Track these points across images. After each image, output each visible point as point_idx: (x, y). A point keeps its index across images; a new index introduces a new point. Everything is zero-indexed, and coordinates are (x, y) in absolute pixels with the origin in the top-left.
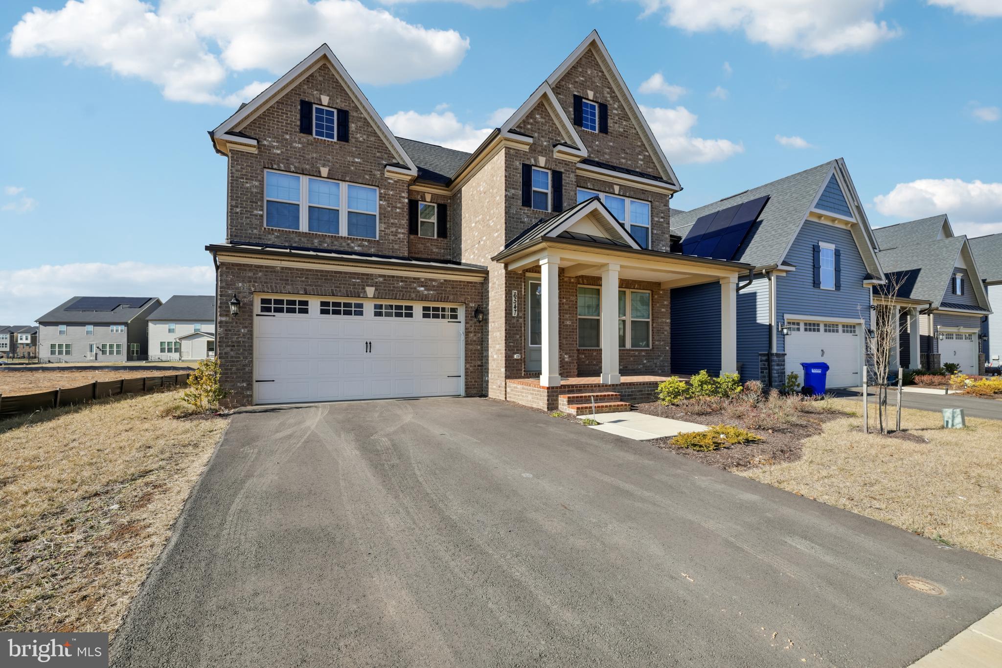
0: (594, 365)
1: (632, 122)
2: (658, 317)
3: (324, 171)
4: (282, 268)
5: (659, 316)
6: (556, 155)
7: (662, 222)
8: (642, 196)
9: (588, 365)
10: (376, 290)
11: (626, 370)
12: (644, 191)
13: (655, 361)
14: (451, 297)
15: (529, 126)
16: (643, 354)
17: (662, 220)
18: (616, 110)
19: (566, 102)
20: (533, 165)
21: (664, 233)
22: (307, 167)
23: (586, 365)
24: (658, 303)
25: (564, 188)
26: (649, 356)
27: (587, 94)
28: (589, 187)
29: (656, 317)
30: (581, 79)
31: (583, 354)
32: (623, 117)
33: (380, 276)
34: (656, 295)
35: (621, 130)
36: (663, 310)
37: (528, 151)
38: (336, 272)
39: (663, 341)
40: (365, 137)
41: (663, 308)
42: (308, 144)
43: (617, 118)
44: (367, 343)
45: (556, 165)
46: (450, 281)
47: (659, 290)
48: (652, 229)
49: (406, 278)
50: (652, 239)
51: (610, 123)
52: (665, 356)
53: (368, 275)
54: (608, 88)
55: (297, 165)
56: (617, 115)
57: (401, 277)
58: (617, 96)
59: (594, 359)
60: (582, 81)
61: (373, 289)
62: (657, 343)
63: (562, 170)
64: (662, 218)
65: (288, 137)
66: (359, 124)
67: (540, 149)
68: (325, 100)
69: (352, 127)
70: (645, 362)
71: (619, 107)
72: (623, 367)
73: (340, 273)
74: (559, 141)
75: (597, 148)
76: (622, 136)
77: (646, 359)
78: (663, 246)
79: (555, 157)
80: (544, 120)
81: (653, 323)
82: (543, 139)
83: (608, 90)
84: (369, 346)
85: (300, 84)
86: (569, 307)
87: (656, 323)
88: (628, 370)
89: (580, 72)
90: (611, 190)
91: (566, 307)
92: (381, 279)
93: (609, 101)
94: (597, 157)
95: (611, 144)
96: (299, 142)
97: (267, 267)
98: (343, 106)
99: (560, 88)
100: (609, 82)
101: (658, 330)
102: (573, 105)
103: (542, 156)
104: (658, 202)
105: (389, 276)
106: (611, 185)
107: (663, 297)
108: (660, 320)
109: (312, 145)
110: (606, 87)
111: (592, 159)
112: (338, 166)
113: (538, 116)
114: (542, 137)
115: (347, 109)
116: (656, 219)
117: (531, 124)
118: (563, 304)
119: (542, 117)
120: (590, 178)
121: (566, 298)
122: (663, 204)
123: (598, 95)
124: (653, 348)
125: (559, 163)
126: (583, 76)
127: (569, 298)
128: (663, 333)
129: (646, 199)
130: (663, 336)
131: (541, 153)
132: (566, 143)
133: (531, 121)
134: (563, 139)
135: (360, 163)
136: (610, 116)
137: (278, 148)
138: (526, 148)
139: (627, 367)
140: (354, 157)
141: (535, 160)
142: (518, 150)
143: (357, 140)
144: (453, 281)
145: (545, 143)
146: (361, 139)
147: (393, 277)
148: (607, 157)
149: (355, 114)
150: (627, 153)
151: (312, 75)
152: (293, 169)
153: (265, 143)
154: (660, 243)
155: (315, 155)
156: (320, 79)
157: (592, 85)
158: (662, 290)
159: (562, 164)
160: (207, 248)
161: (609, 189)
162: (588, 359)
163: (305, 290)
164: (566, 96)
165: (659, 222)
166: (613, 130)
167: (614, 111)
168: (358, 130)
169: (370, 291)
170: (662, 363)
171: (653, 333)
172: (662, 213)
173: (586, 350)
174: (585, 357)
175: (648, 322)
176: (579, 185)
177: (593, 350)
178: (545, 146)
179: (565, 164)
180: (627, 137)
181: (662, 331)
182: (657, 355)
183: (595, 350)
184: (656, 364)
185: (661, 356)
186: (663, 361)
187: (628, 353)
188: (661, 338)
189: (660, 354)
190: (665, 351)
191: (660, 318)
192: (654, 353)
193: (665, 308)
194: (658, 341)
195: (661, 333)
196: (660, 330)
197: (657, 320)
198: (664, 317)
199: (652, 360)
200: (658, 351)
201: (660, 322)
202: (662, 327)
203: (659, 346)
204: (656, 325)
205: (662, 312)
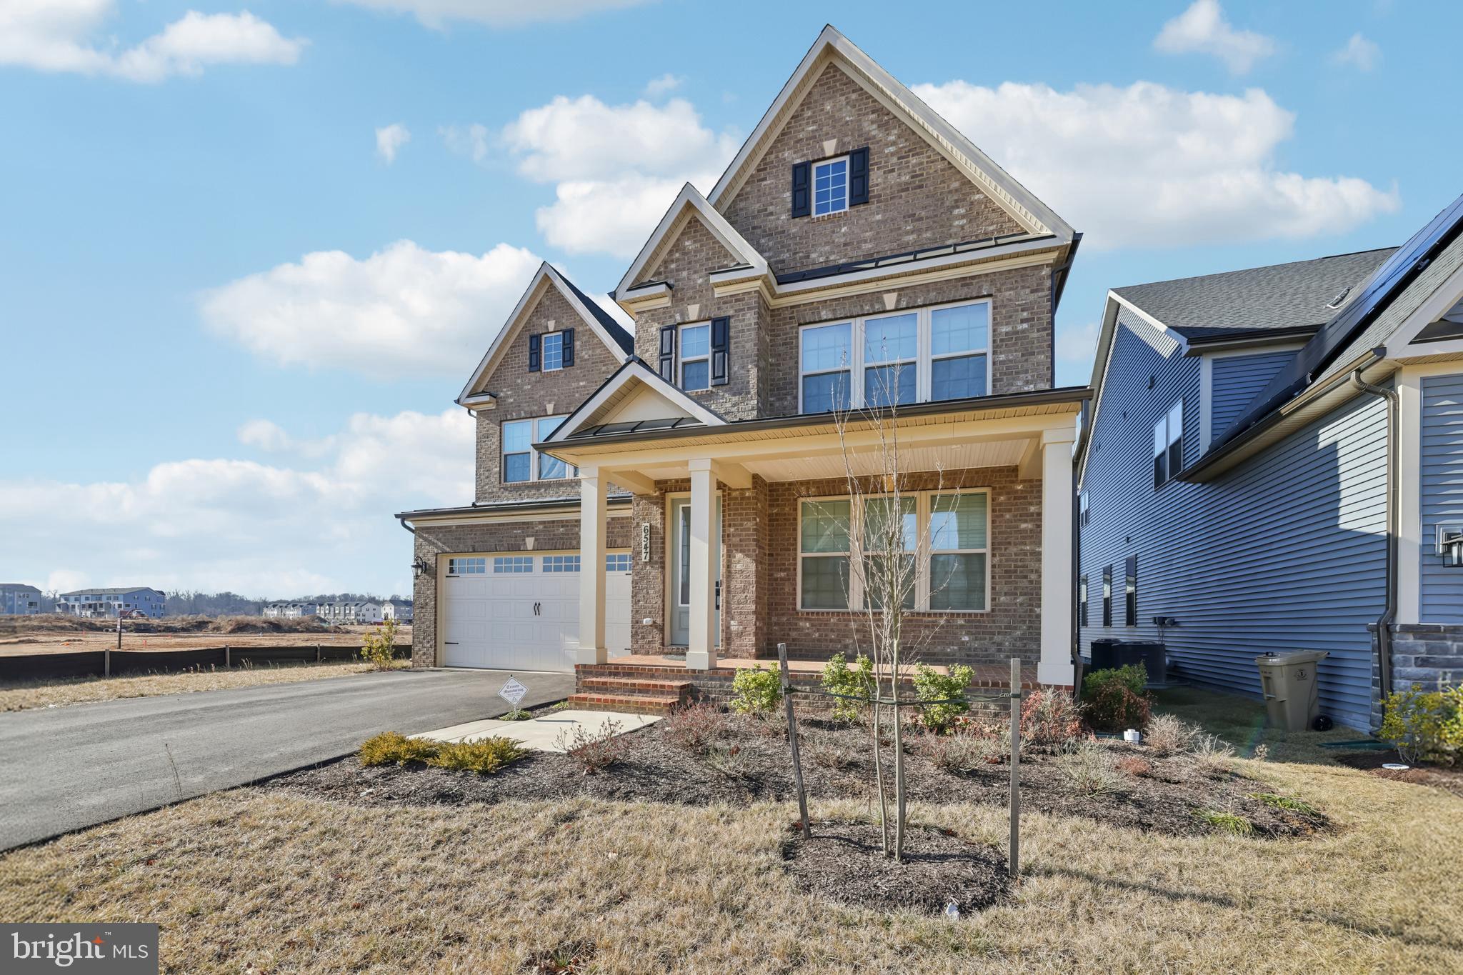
0: (831, 640)
1: (934, 150)
2: (1010, 543)
5: (1011, 537)
7: (1024, 331)
8: (964, 292)
9: (818, 640)
10: (536, 540)
12: (964, 281)
13: (997, 638)
17: (1025, 326)
18: (893, 144)
20: (680, 324)
21: (1033, 354)
23: (813, 640)
24: (1010, 511)
25: (733, 341)
26: (976, 627)
27: (823, 149)
28: (825, 317)
29: (1000, 544)
32: (910, 151)
33: (540, 523)
34: (1000, 494)
35: (905, 178)
37: (669, 304)
38: (499, 524)
39: (1024, 593)
42: (537, 382)
43: (895, 160)
44: (536, 604)
45: (719, 309)
47: (1014, 482)
48: (994, 353)
50: (994, 375)
51: (876, 177)
53: (528, 523)
54: (873, 112)
56: (892, 154)
57: (562, 521)
58: (895, 117)
61: (533, 539)
62: (1003, 598)
63: (731, 312)
64: (1023, 321)
66: (584, 338)
67: (690, 293)
69: (578, 345)
70: (966, 637)
71: (899, 137)
73: (503, 524)
74: (726, 266)
75: (842, 240)
76: (907, 189)
77: (969, 633)
78: (1027, 383)
79: (716, 296)
81: (993, 555)
82: (696, 276)
83: (874, 116)
84: (537, 608)
85: (530, 319)
87: (1001, 555)
90: (877, 307)
93: (874, 137)
94: (845, 256)
95: (879, 217)
97: (445, 527)
98: (567, 324)
100: (875, 101)
101: (1006, 572)
103: (694, 303)
104: (1011, 289)
105: (548, 522)
106: (877, 296)
107: (1025, 497)
108: (1013, 546)
110: (867, 114)
111: (831, 264)
113: (690, 243)
114: (695, 272)
115: (572, 326)
116: (1004, 329)
117: (677, 260)
118: (729, 535)
120: (826, 301)
122: (1028, 291)
123: (846, 139)
124: (993, 610)
125: (724, 303)
128: (1024, 576)
129: (974, 294)
130: (1023, 582)
131: (692, 300)
132: (738, 264)
133: (678, 255)
136: (876, 164)
138: (666, 302)
141: (682, 315)
142: (655, 310)
145: (699, 280)
146: (586, 357)
147: (554, 522)
148: (869, 246)
150: (920, 219)
151: (540, 304)
154: (1018, 379)
155: (542, 393)
157: (834, 127)
158: (1022, 481)
159: (731, 302)
161: (872, 306)
165: (1017, 332)
166: (884, 189)
167: (886, 150)
168: (584, 346)
169: (530, 542)
171: (993, 577)
172: (1023, 310)
174: (812, 625)
175: (983, 555)
176: (803, 321)
179: (736, 301)
180: (921, 187)
181: (1021, 572)
182: (1003, 625)
183: (833, 613)
184: (999, 644)
185: (1015, 628)
186: (1021, 639)
187: (917, 620)
188: (1016, 588)
189: (1014, 622)
190: (1030, 616)
191: (1015, 544)
192: (994, 622)
193: (1031, 521)
194: (1006, 594)
195: (1017, 577)
196: (1016, 572)
197: (1006, 549)
198: (1028, 541)
199: (987, 636)
200: (1006, 616)
201: (1016, 555)
202: (1020, 564)
203: (1008, 605)
204: (1001, 561)
205: (1021, 531)
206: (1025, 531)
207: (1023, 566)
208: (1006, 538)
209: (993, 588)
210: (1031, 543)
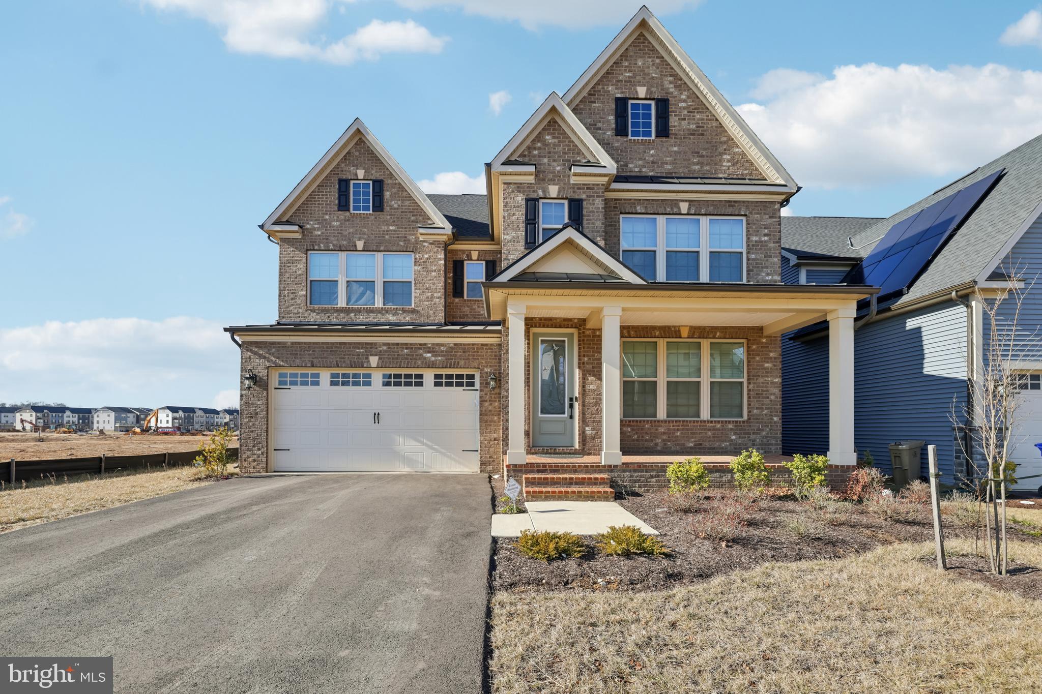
0: (646, 441)
1: (711, 112)
2: (759, 376)
3: (360, 245)
4: (292, 343)
5: (760, 374)
6: (574, 180)
8: (730, 210)
9: (637, 440)
10: (380, 359)
11: (699, 448)
12: (731, 203)
13: (752, 437)
14: (462, 363)
15: (536, 152)
16: (730, 426)
18: (684, 101)
19: (603, 110)
20: (541, 198)
21: (771, 257)
22: (345, 243)
23: (634, 440)
24: (758, 355)
25: (585, 218)
26: (740, 430)
27: (637, 92)
28: (639, 211)
29: (753, 376)
30: (628, 75)
31: (628, 426)
32: (695, 109)
33: (384, 344)
34: (753, 344)
35: (693, 127)
36: (767, 365)
37: (534, 182)
38: (340, 344)
39: (766, 408)
40: (399, 203)
41: (768, 362)
42: (345, 221)
43: (685, 112)
44: (375, 414)
45: (574, 192)
46: (461, 344)
47: (760, 337)
48: (748, 253)
49: (411, 344)
50: (748, 267)
51: (673, 121)
52: (770, 430)
53: (371, 344)
54: (671, 76)
55: (335, 242)
56: (684, 108)
57: (406, 344)
58: (685, 83)
59: (647, 433)
60: (629, 77)
61: (377, 358)
62: (755, 411)
63: (584, 197)
65: (327, 217)
66: (394, 190)
67: (550, 176)
68: (361, 173)
69: (387, 195)
70: (734, 437)
71: (688, 97)
72: (695, 445)
73: (345, 344)
74: (579, 161)
75: (651, 159)
76: (694, 134)
77: (735, 434)
78: (768, 274)
79: (572, 182)
80: (556, 141)
81: (749, 383)
82: (555, 164)
83: (671, 79)
84: (377, 417)
85: (338, 164)
86: (593, 367)
87: (754, 383)
88: (704, 448)
89: (626, 67)
90: (675, 210)
91: (589, 367)
92: (385, 348)
93: (672, 93)
94: (653, 171)
95: (676, 149)
96: (336, 219)
97: (279, 343)
98: (376, 175)
99: (595, 95)
100: (672, 68)
101: (757, 394)
102: (614, 112)
103: (554, 184)
104: (758, 213)
105: (393, 344)
106: (675, 203)
107: (768, 347)
108: (761, 380)
109: (348, 220)
110: (667, 76)
111: (643, 174)
112: (373, 237)
113: (547, 137)
114: (554, 161)
115: (381, 178)
116: (754, 238)
117: (539, 148)
118: (583, 363)
119: (554, 138)
120: (640, 200)
121: (588, 356)
123: (653, 89)
124: (749, 419)
125: (578, 189)
126: (630, 71)
127: (594, 356)
128: (768, 398)
129: (737, 213)
130: (767, 401)
131: (552, 181)
132: (589, 162)
133: (539, 145)
134: (585, 157)
135: (394, 231)
136: (674, 112)
137: (318, 230)
138: (533, 179)
139: (701, 444)
140: (388, 225)
141: (544, 192)
142: (521, 184)
143: (392, 208)
144: (464, 345)
145: (558, 168)
146: (396, 206)
147: (398, 344)
148: (669, 167)
149: (390, 181)
150: (702, 156)
151: (348, 153)
152: (331, 247)
153: (308, 226)
154: (762, 271)
155: (351, 230)
156: (357, 154)
157: (644, 78)
158: (766, 337)
159: (583, 189)
160: (226, 330)
161: (672, 208)
162: (637, 433)
163: (312, 362)
164: (603, 103)
165: (762, 242)
166: (679, 130)
167: (680, 104)
168: (393, 196)
169: (374, 360)
170: (764, 440)
171: (749, 397)
173: (633, 421)
174: (633, 430)
175: (741, 383)
176: (623, 211)
177: (644, 421)
178: (558, 172)
179: (587, 188)
180: (703, 135)
181: (766, 394)
182: (755, 428)
183: (648, 421)
184: (754, 441)
185: (763, 430)
186: (766, 437)
187: (703, 426)
188: (763, 405)
189: (762, 427)
190: (771, 422)
191: (762, 377)
192: (750, 426)
193: (771, 362)
194: (757, 408)
195: (763, 398)
196: (762, 394)
197: (757, 379)
198: (769, 375)
199: (746, 436)
200: (757, 423)
201: (762, 383)
202: (765, 389)
203: (759, 415)
204: (754, 387)
205: (765, 369)
206: (767, 368)
207: (767, 391)
208: (757, 373)
209: (749, 405)
210: (771, 376)
